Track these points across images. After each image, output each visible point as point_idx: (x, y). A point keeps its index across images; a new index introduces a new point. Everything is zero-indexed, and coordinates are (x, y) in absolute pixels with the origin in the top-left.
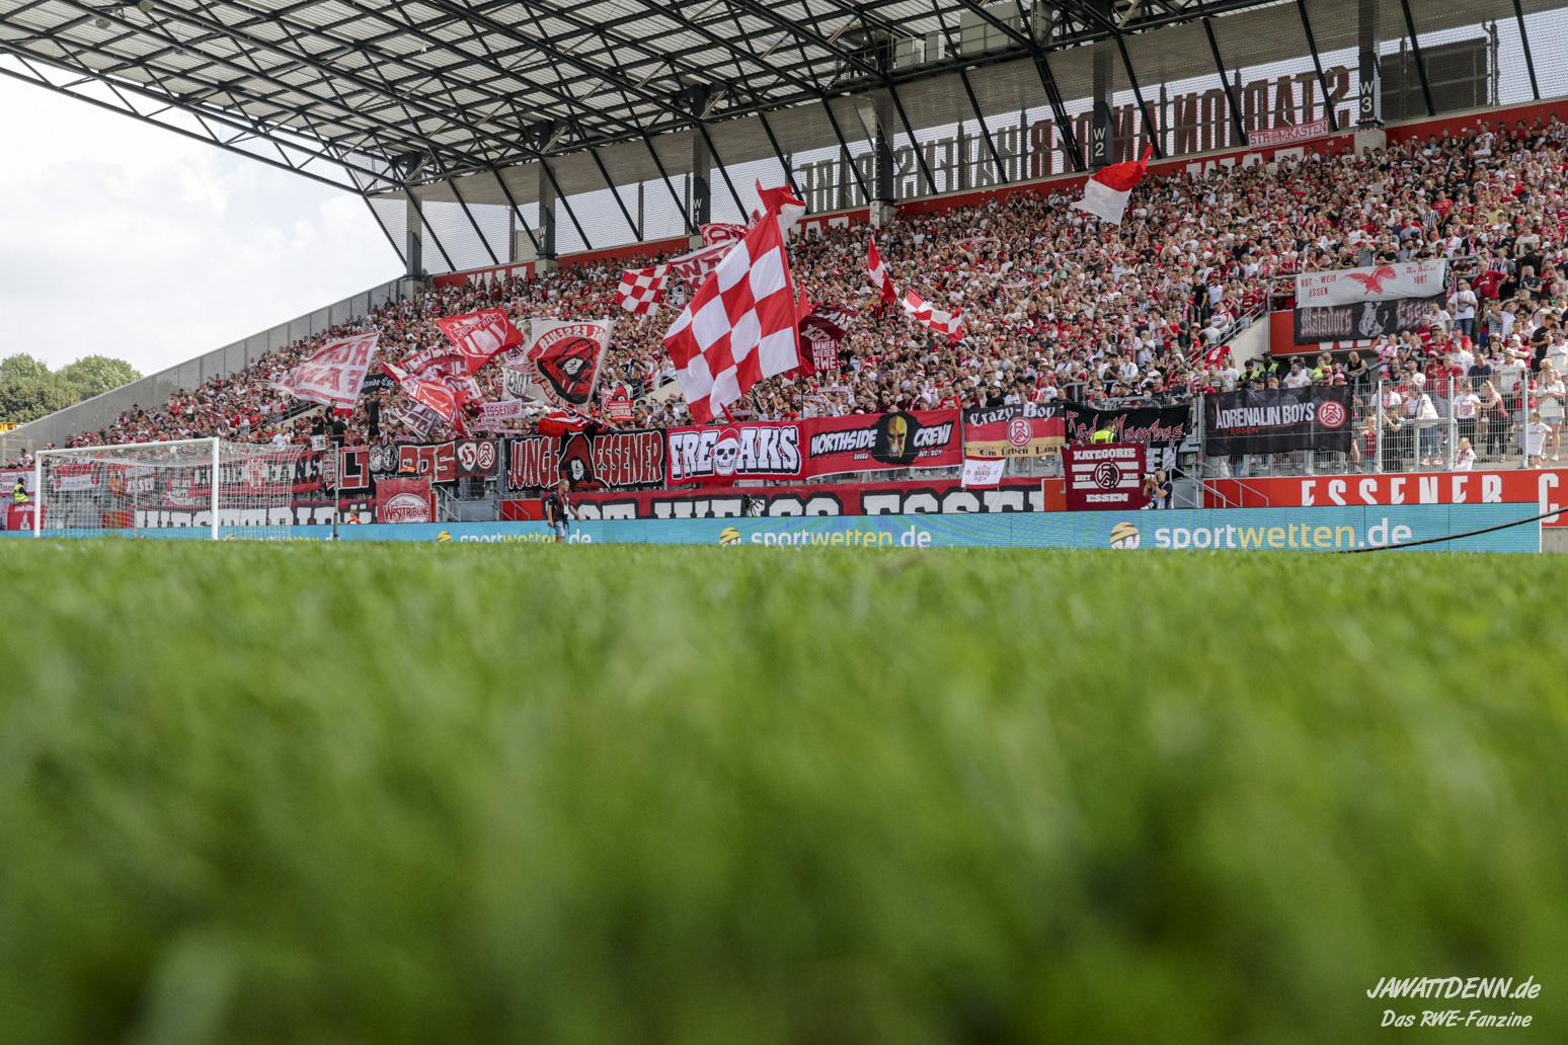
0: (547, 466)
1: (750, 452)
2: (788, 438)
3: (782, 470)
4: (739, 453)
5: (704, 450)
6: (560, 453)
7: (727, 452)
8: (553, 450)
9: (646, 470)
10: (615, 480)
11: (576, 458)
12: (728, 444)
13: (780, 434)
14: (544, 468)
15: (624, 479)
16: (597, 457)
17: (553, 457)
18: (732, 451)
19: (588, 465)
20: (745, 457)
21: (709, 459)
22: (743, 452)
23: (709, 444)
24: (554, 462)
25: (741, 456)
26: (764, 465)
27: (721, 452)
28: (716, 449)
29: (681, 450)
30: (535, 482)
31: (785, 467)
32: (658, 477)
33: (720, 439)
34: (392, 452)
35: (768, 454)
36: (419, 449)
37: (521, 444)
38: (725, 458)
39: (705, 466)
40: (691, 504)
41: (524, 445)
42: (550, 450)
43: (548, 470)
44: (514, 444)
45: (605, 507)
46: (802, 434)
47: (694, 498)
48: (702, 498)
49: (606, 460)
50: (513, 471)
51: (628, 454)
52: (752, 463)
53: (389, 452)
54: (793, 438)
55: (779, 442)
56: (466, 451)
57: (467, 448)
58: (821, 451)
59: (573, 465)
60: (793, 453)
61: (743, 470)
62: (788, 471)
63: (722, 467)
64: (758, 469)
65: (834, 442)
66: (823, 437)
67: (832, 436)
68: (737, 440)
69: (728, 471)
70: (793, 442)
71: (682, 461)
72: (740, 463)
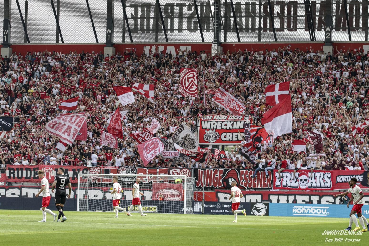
0: (217, 179)
2: (327, 177)
3: (325, 187)
4: (309, 181)
6: (223, 176)
7: (303, 180)
8: (220, 174)
9: (264, 184)
10: (250, 186)
11: (231, 178)
13: (324, 175)
14: (215, 181)
15: (254, 186)
16: (241, 178)
17: (220, 176)
18: (306, 180)
20: (312, 183)
21: (297, 183)
24: (220, 178)
25: (310, 182)
26: (318, 185)
27: (301, 180)
30: (210, 185)
31: (326, 186)
32: (270, 186)
33: (300, 175)
34: (132, 170)
35: (320, 182)
36: (147, 169)
37: (203, 171)
38: (303, 182)
39: (296, 185)
40: (286, 197)
41: (205, 172)
42: (218, 174)
43: (217, 181)
44: (199, 171)
45: (247, 196)
46: (332, 175)
47: (288, 195)
48: (291, 195)
49: (246, 179)
50: (199, 180)
51: (257, 178)
52: (314, 185)
53: (130, 169)
54: (329, 176)
55: (324, 177)
56: (174, 172)
57: (175, 170)
58: (341, 181)
59: (230, 180)
60: (329, 181)
61: (311, 187)
62: (327, 187)
63: (302, 185)
64: (316, 187)
65: (346, 179)
66: (342, 177)
67: (346, 177)
68: (307, 176)
69: (305, 187)
70: (329, 178)
71: (281, 181)
72: (309, 185)
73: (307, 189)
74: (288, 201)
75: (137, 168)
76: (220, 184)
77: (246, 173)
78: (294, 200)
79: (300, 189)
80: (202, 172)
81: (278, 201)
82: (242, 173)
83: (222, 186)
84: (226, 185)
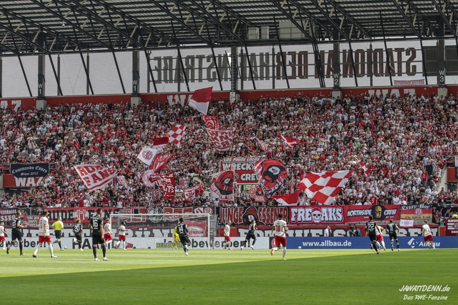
0: (237, 216)
1: (326, 215)
3: (337, 221)
4: (322, 216)
5: (308, 214)
6: (243, 213)
7: (317, 215)
8: (240, 211)
10: (268, 222)
11: (251, 214)
12: (316, 212)
13: (336, 210)
14: (236, 218)
16: (260, 215)
17: (240, 213)
18: (319, 215)
19: (256, 217)
20: (324, 217)
21: (311, 217)
22: (323, 216)
23: (309, 212)
24: (240, 215)
25: (323, 217)
27: (315, 215)
28: (313, 214)
29: (297, 213)
33: (313, 211)
34: (159, 210)
35: (332, 216)
36: (173, 209)
37: (225, 209)
38: (317, 217)
39: (310, 219)
40: (302, 231)
41: (226, 209)
42: (238, 211)
43: (238, 218)
44: (221, 209)
45: (265, 231)
46: (343, 210)
47: (303, 229)
48: (306, 229)
49: (264, 215)
50: (221, 218)
51: (274, 214)
52: (327, 219)
53: (158, 209)
54: (340, 211)
55: (336, 212)
56: (198, 210)
57: (199, 209)
58: (351, 215)
59: (249, 216)
60: (341, 216)
61: (324, 221)
62: (339, 221)
63: (316, 220)
64: (329, 221)
65: (356, 213)
66: (352, 211)
67: (355, 211)
68: (320, 211)
69: (318, 221)
70: (341, 213)
71: (296, 217)
72: (322, 219)
73: (320, 223)
74: (303, 234)
75: (164, 208)
76: (240, 221)
77: (264, 210)
78: (308, 234)
79: (314, 223)
80: (223, 210)
81: (294, 234)
82: (261, 210)
83: (243, 222)
84: (246, 221)
